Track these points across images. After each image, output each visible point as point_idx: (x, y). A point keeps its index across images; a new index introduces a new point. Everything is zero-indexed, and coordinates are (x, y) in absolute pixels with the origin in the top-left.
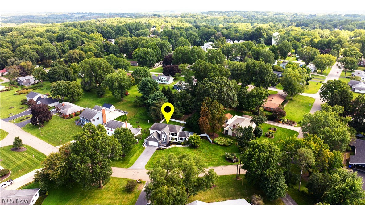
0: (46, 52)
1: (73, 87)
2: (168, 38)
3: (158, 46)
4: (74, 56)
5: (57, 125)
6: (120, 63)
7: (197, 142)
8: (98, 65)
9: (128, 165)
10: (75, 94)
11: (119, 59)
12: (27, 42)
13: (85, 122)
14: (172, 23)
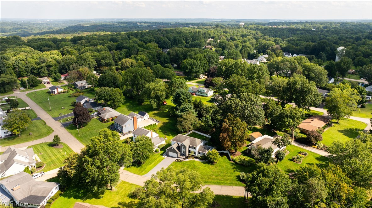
0: (103, 59)
1: (115, 93)
2: (222, 49)
3: (206, 58)
4: (126, 64)
5: (95, 128)
6: (166, 73)
7: (214, 158)
8: (140, 74)
9: (144, 172)
10: (116, 100)
11: (165, 68)
12: (89, 50)
13: (118, 127)
14: (231, 34)
